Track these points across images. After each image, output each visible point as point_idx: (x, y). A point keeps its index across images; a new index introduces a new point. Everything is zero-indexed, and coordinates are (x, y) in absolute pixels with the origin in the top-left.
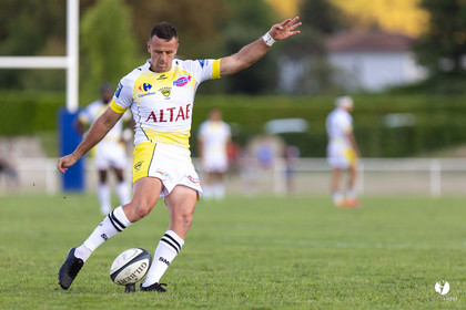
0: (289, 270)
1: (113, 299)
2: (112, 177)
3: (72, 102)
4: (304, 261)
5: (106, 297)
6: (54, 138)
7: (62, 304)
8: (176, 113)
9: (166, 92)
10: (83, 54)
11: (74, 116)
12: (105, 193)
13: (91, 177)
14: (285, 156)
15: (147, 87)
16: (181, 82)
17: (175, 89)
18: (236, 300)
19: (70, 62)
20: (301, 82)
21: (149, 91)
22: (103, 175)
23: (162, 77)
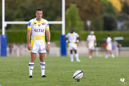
0: (119, 76)
1: (74, 84)
2: (73, 52)
3: (63, 33)
4: (123, 74)
5: (72, 83)
6: (59, 42)
7: (61, 85)
8: (40, 30)
9: (39, 25)
10: (66, 20)
11: (64, 36)
12: (72, 56)
13: (68, 52)
14: (118, 46)
15: (35, 23)
16: (43, 24)
17: (41, 25)
18: (106, 84)
19: (63, 22)
20: (122, 27)
21: (36, 24)
22: (71, 52)
23: (39, 22)
